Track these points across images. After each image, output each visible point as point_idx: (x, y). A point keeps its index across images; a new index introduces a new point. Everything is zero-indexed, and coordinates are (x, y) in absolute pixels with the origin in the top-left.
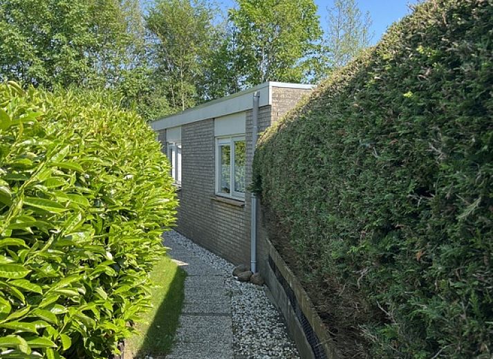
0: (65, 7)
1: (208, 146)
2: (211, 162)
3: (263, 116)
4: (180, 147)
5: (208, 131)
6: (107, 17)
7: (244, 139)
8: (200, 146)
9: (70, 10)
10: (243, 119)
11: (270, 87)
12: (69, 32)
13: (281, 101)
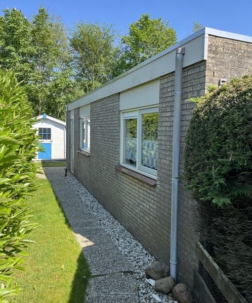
0: (14, 28)
1: (114, 119)
2: (116, 134)
3: (189, 78)
4: (89, 121)
5: (113, 106)
6: (43, 35)
7: (157, 110)
8: (106, 120)
9: (17, 29)
10: (156, 87)
11: (206, 35)
12: (17, 45)
13: (218, 56)
